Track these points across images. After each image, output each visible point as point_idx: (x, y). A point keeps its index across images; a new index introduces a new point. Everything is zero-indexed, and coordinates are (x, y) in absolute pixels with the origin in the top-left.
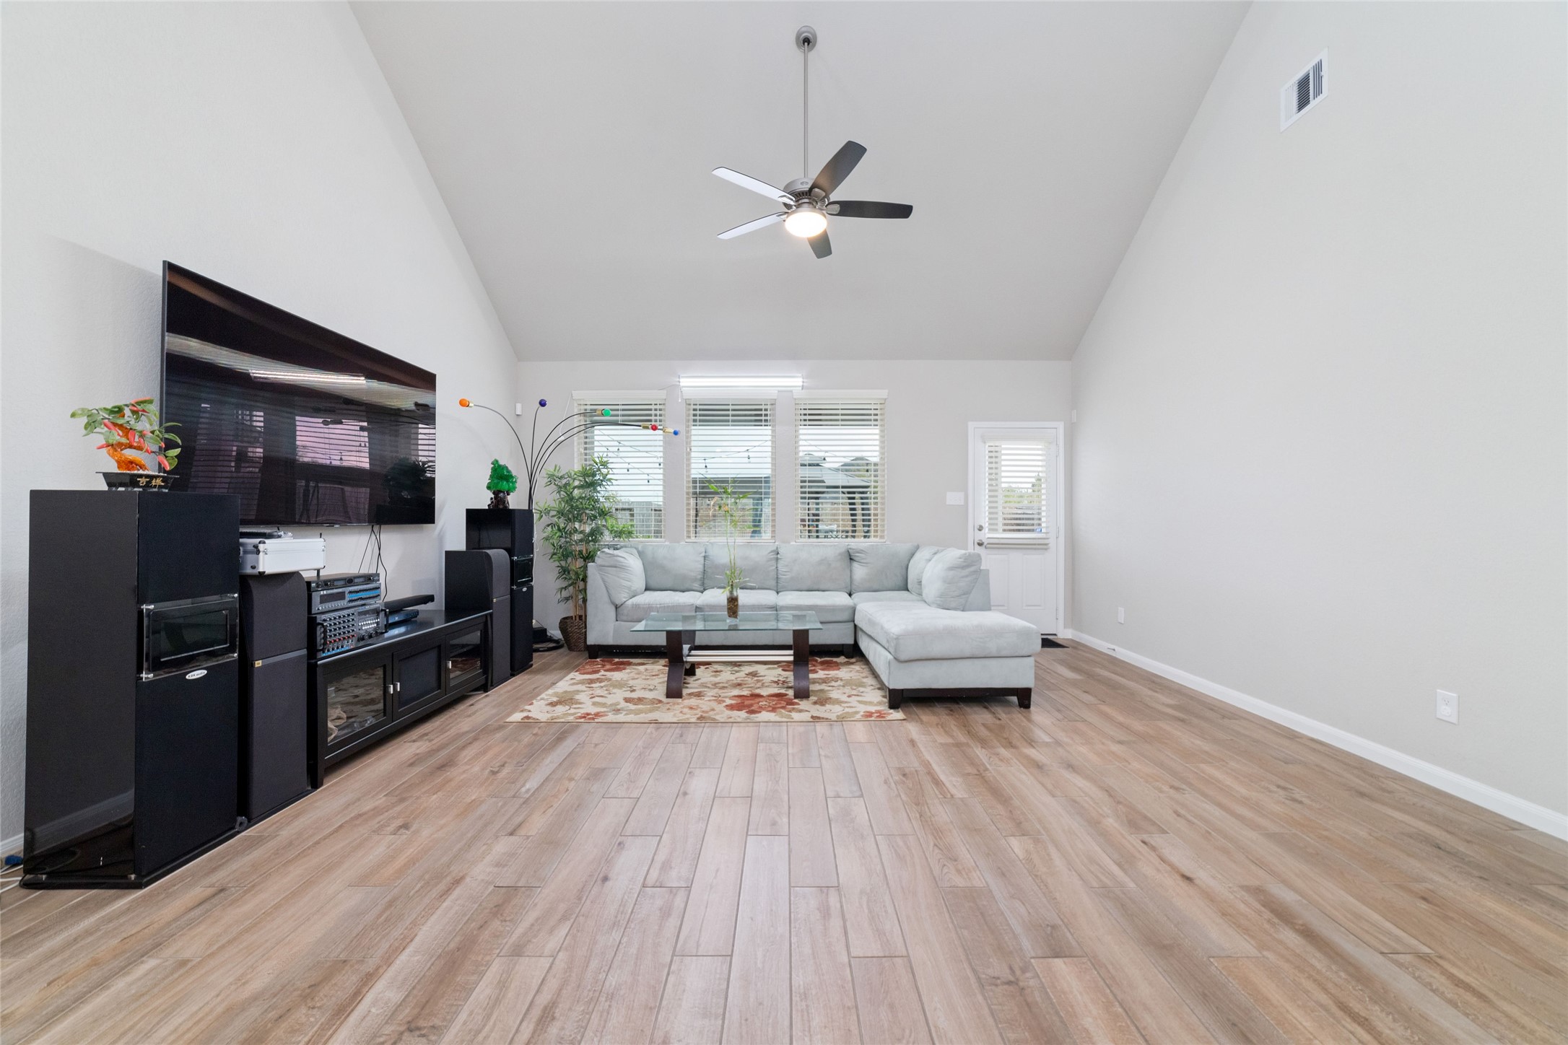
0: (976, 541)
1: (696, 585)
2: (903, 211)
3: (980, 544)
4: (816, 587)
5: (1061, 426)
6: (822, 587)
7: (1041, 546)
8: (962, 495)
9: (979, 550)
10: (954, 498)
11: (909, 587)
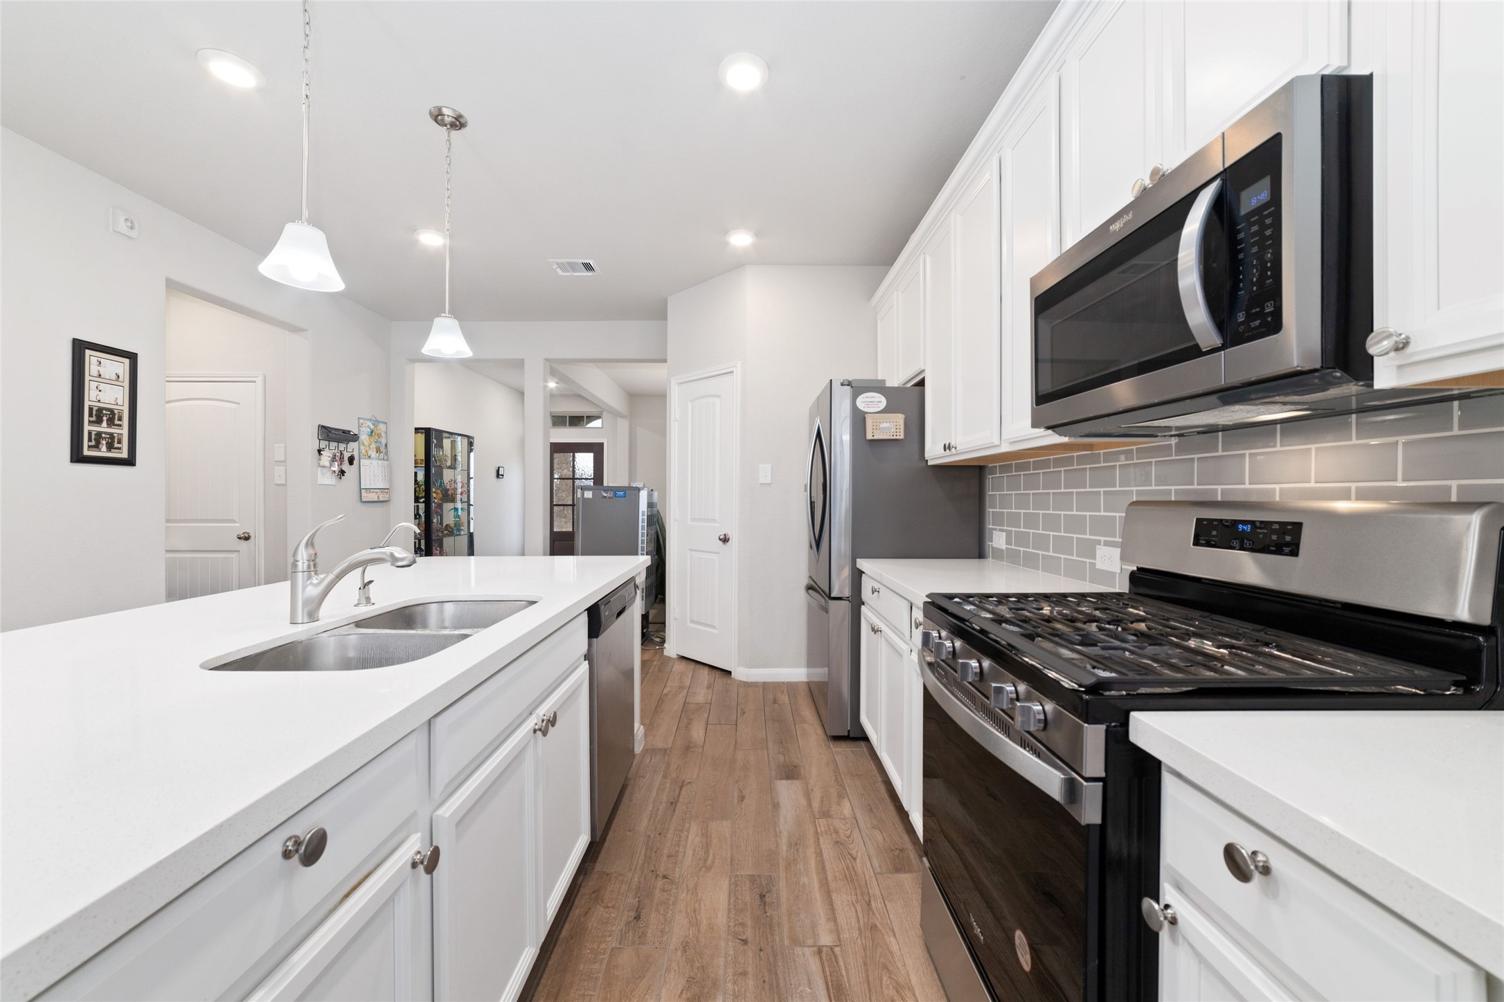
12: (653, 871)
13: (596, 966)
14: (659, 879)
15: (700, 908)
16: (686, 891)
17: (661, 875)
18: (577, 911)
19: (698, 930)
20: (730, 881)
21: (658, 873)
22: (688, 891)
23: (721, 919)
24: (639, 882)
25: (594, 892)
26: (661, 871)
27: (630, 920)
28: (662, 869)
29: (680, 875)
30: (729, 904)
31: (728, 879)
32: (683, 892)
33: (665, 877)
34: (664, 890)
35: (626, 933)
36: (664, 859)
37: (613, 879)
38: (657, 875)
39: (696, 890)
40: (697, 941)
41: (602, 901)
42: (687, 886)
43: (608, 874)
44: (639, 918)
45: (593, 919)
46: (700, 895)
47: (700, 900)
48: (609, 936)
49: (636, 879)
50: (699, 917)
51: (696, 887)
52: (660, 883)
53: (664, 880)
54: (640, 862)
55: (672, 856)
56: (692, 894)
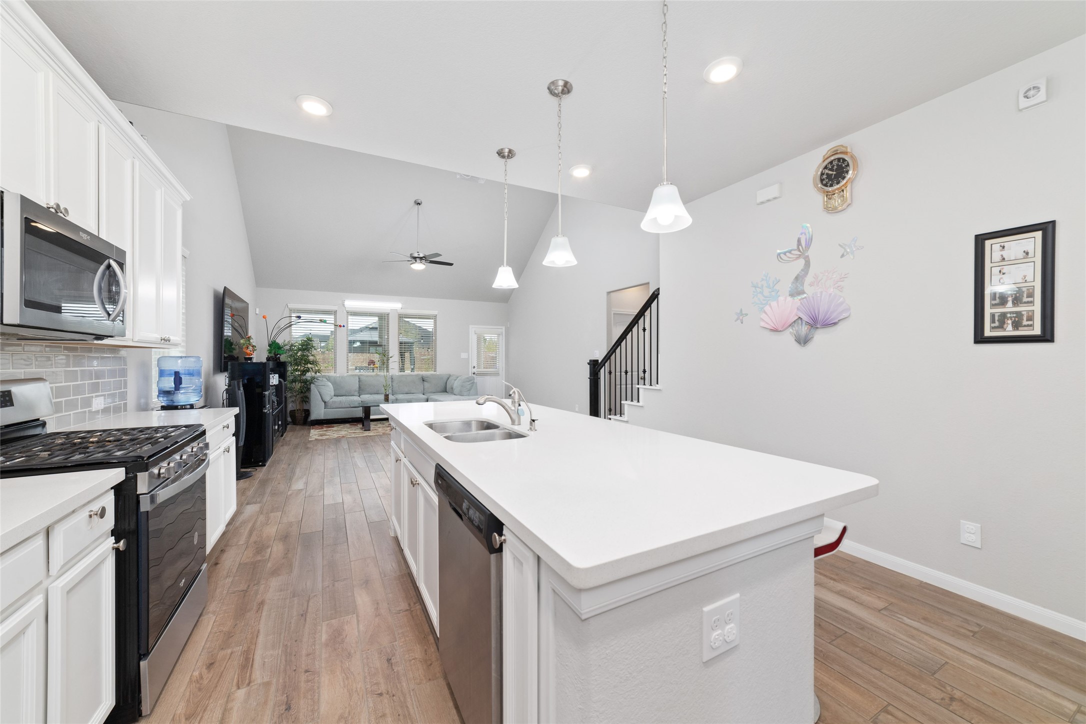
0: (473, 372)
1: (356, 393)
2: (451, 264)
3: (474, 374)
4: (409, 392)
5: (504, 328)
6: (412, 392)
7: (497, 374)
8: (467, 354)
9: (474, 376)
10: (464, 355)
11: (447, 390)
12: (393, 696)
13: (400, 631)
14: (384, 691)
15: (344, 681)
16: (358, 690)
17: (385, 695)
18: (433, 650)
19: (342, 667)
20: (319, 713)
21: (388, 696)
22: (357, 691)
23: (325, 679)
24: (400, 682)
25: (431, 664)
26: (386, 699)
27: (393, 657)
28: (386, 701)
29: (367, 701)
30: (319, 693)
31: (321, 713)
32: (361, 688)
33: (381, 694)
34: (377, 684)
35: (392, 650)
36: (387, 711)
37: (424, 678)
38: (388, 693)
39: (350, 694)
40: (341, 661)
41: (421, 662)
42: (358, 694)
43: (430, 679)
44: (387, 660)
45: (419, 650)
46: (346, 690)
47: (345, 687)
48: (402, 645)
49: (404, 684)
50: (344, 675)
51: (351, 696)
52: (383, 688)
53: (380, 692)
54: (409, 700)
55: (381, 717)
56: (352, 690)
